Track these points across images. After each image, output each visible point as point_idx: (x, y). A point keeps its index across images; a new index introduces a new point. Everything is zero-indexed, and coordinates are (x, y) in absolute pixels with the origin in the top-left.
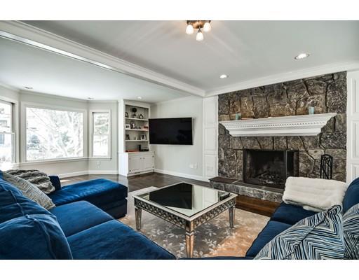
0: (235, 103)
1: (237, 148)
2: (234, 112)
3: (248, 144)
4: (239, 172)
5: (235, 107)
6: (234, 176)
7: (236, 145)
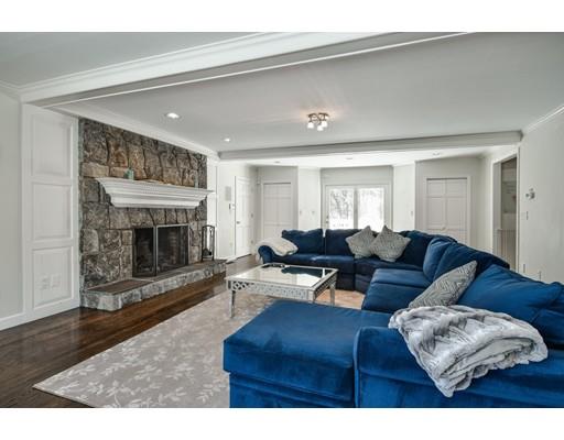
0: (120, 149)
1: (123, 226)
2: (118, 164)
3: (140, 219)
4: (125, 267)
5: (118, 155)
6: (118, 276)
7: (121, 221)
